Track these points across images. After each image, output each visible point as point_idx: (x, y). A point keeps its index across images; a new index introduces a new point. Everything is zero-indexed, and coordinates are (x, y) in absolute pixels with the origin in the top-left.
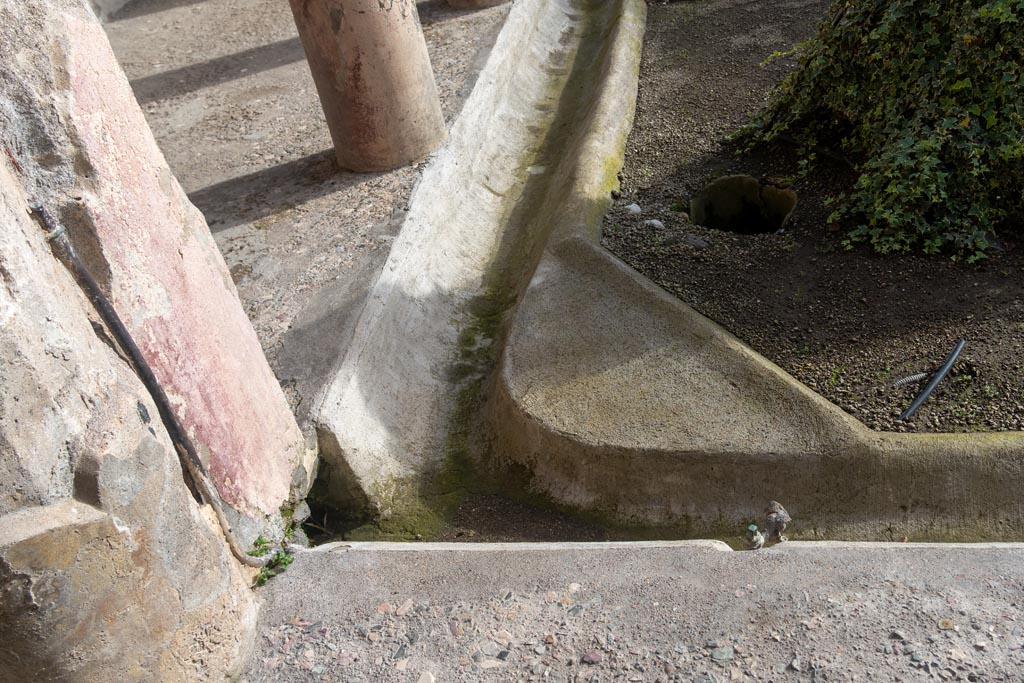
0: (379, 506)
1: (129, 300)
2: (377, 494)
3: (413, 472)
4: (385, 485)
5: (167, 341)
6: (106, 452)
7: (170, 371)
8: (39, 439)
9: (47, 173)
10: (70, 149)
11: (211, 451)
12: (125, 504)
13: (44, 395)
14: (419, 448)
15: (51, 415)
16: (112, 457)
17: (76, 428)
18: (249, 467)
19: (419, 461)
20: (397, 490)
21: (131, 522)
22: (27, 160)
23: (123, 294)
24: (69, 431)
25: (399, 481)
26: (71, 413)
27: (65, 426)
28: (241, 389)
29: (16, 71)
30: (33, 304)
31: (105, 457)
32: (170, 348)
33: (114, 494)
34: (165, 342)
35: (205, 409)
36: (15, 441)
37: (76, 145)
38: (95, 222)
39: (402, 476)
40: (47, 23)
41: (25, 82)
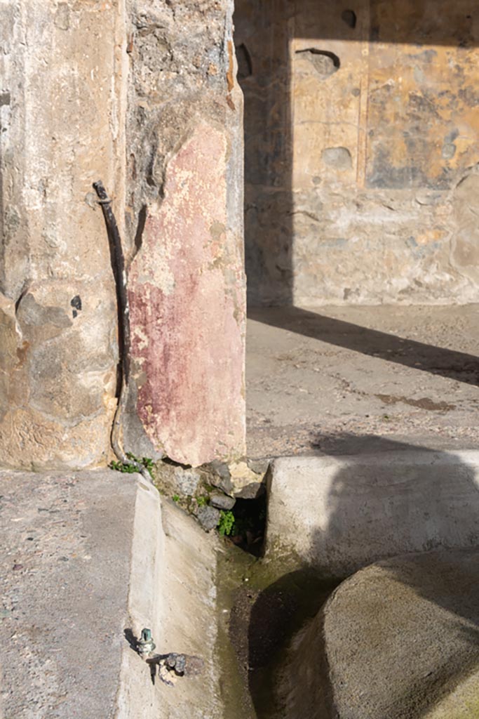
0: (267, 552)
1: (144, 266)
2: (273, 543)
3: (309, 560)
4: (283, 546)
5: (158, 305)
6: (32, 293)
7: (149, 320)
8: (16, 266)
9: (148, 186)
10: (160, 179)
11: (148, 382)
12: (27, 323)
13: (28, 250)
14: (335, 557)
15: (26, 260)
16: (32, 297)
17: (35, 275)
18: (175, 419)
19: (324, 561)
20: (287, 557)
21: (25, 333)
22: (142, 175)
23: (142, 261)
24: (30, 274)
25: (295, 555)
26: (37, 268)
27: (29, 270)
28: (202, 376)
29: (160, 135)
30: (50, 212)
31: (29, 294)
32: (157, 309)
33: (24, 312)
34: (156, 304)
35: (161, 359)
36: (7, 258)
37: (164, 180)
38: (147, 218)
39: (300, 554)
40: (189, 121)
41: (160, 141)
